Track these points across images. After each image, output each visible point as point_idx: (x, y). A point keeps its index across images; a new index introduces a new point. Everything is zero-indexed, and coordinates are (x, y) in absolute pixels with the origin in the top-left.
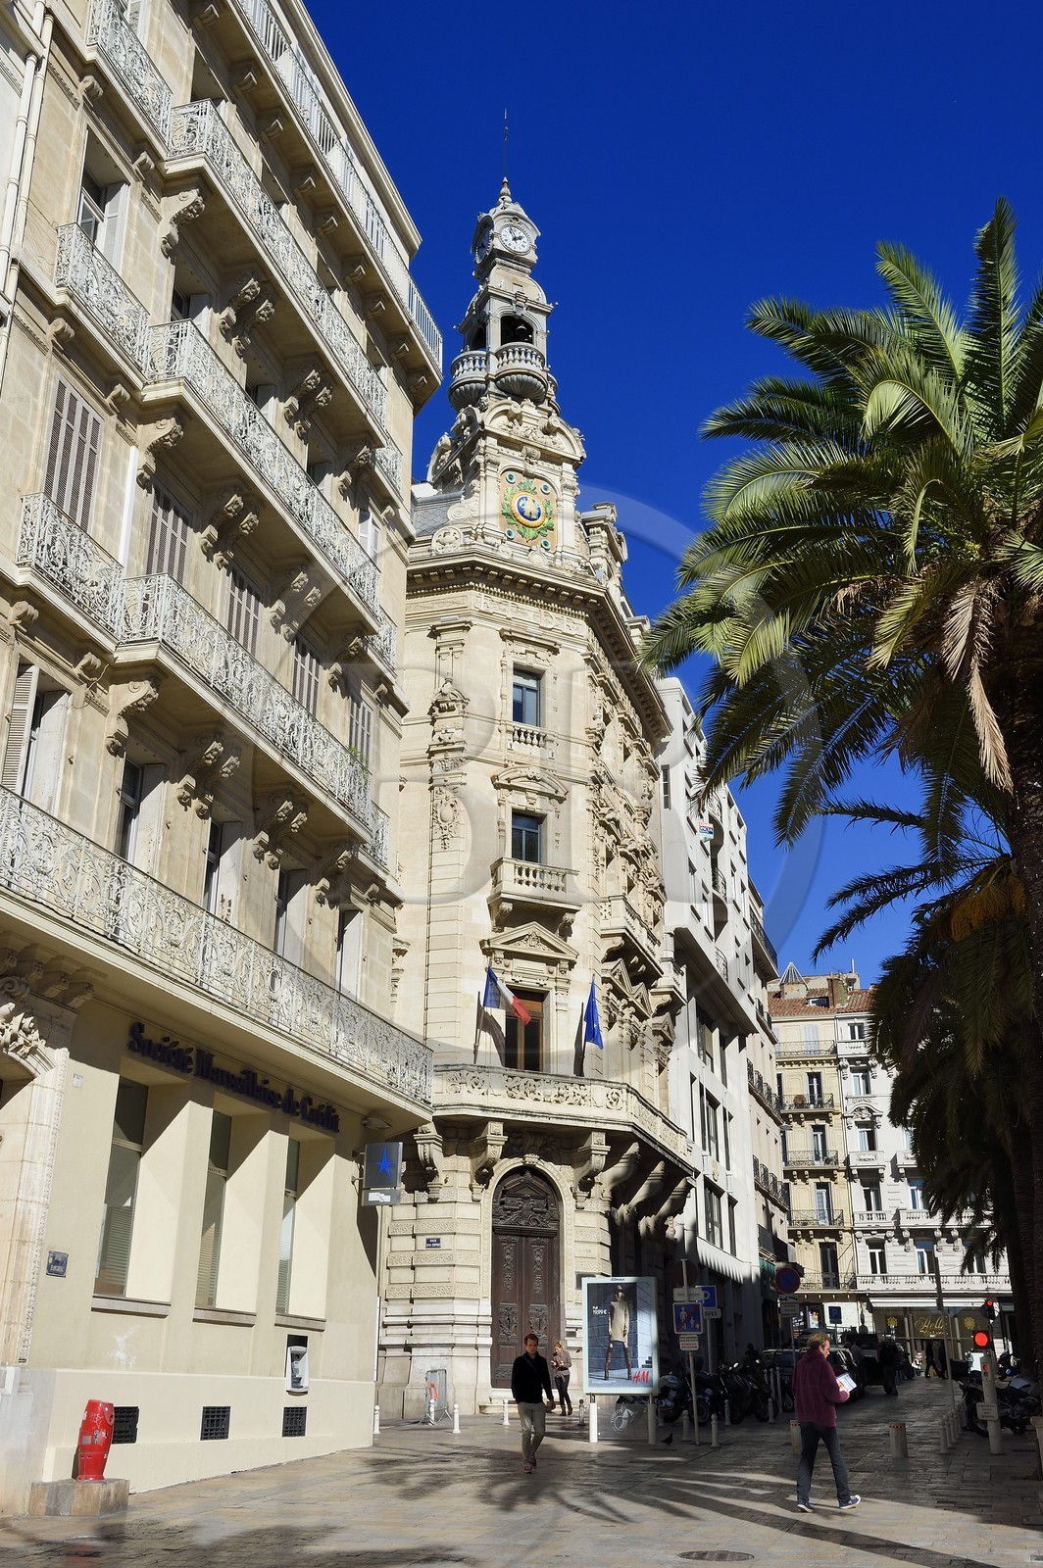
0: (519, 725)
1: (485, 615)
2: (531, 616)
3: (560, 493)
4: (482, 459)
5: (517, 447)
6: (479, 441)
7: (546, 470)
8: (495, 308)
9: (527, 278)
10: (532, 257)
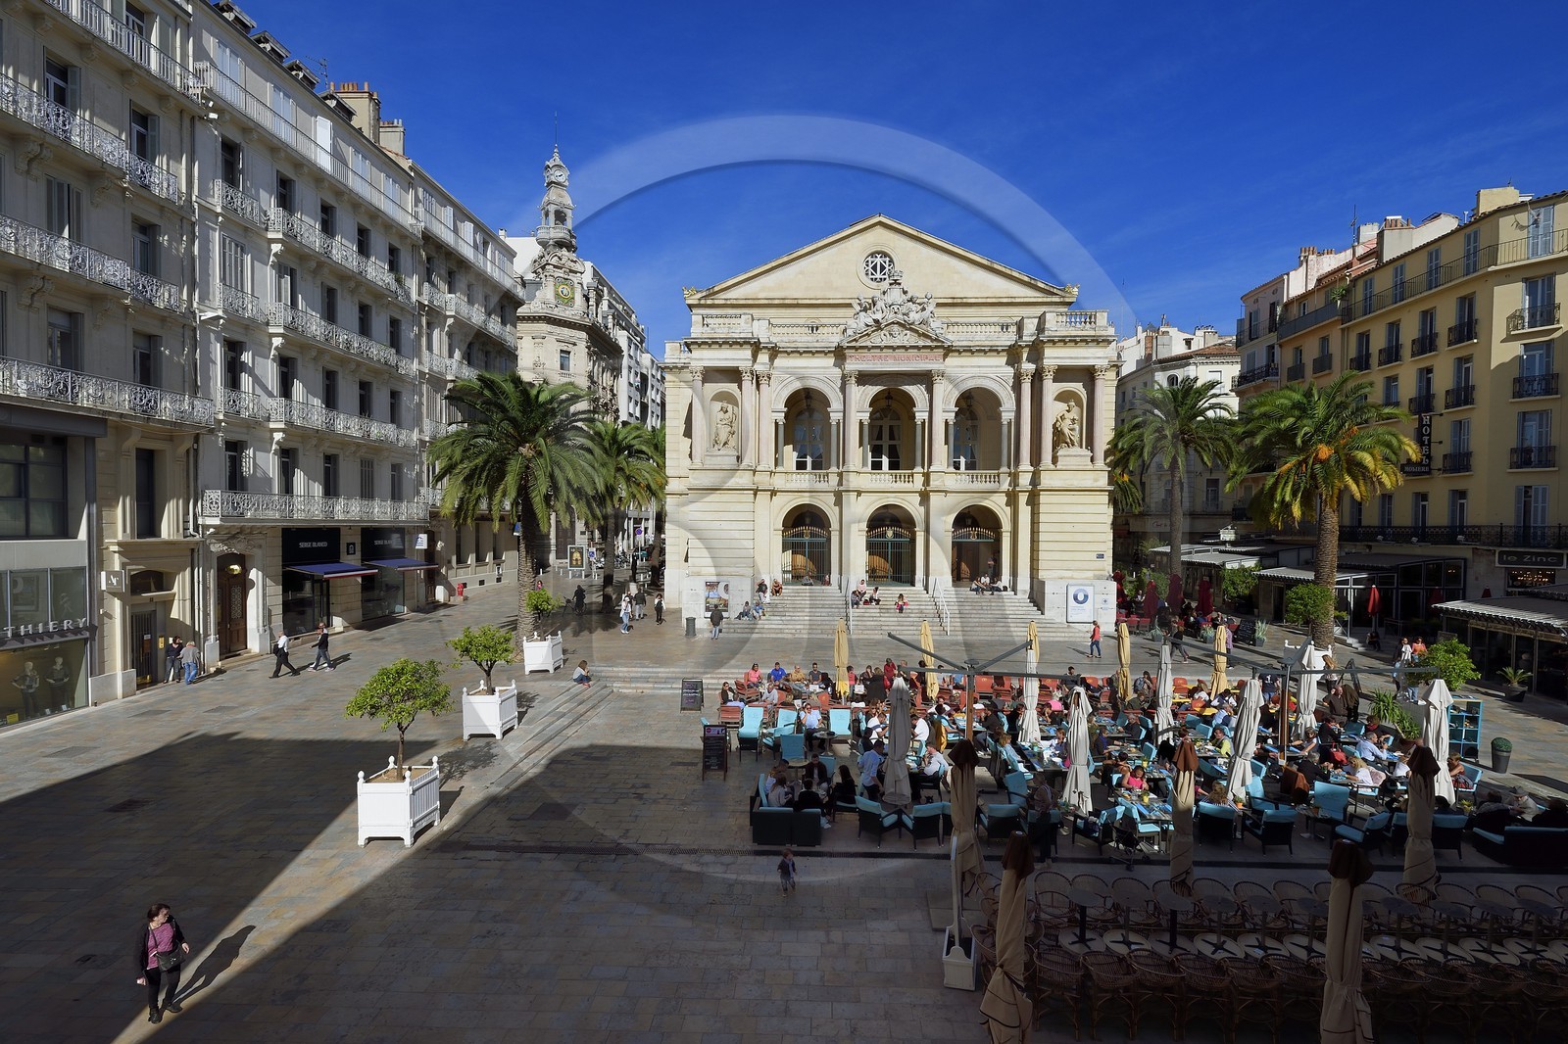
0: (562, 371)
1: (550, 333)
2: (566, 332)
3: (576, 285)
4: (548, 274)
5: (561, 268)
6: (547, 267)
7: (571, 276)
8: (552, 208)
9: (565, 193)
10: (567, 183)
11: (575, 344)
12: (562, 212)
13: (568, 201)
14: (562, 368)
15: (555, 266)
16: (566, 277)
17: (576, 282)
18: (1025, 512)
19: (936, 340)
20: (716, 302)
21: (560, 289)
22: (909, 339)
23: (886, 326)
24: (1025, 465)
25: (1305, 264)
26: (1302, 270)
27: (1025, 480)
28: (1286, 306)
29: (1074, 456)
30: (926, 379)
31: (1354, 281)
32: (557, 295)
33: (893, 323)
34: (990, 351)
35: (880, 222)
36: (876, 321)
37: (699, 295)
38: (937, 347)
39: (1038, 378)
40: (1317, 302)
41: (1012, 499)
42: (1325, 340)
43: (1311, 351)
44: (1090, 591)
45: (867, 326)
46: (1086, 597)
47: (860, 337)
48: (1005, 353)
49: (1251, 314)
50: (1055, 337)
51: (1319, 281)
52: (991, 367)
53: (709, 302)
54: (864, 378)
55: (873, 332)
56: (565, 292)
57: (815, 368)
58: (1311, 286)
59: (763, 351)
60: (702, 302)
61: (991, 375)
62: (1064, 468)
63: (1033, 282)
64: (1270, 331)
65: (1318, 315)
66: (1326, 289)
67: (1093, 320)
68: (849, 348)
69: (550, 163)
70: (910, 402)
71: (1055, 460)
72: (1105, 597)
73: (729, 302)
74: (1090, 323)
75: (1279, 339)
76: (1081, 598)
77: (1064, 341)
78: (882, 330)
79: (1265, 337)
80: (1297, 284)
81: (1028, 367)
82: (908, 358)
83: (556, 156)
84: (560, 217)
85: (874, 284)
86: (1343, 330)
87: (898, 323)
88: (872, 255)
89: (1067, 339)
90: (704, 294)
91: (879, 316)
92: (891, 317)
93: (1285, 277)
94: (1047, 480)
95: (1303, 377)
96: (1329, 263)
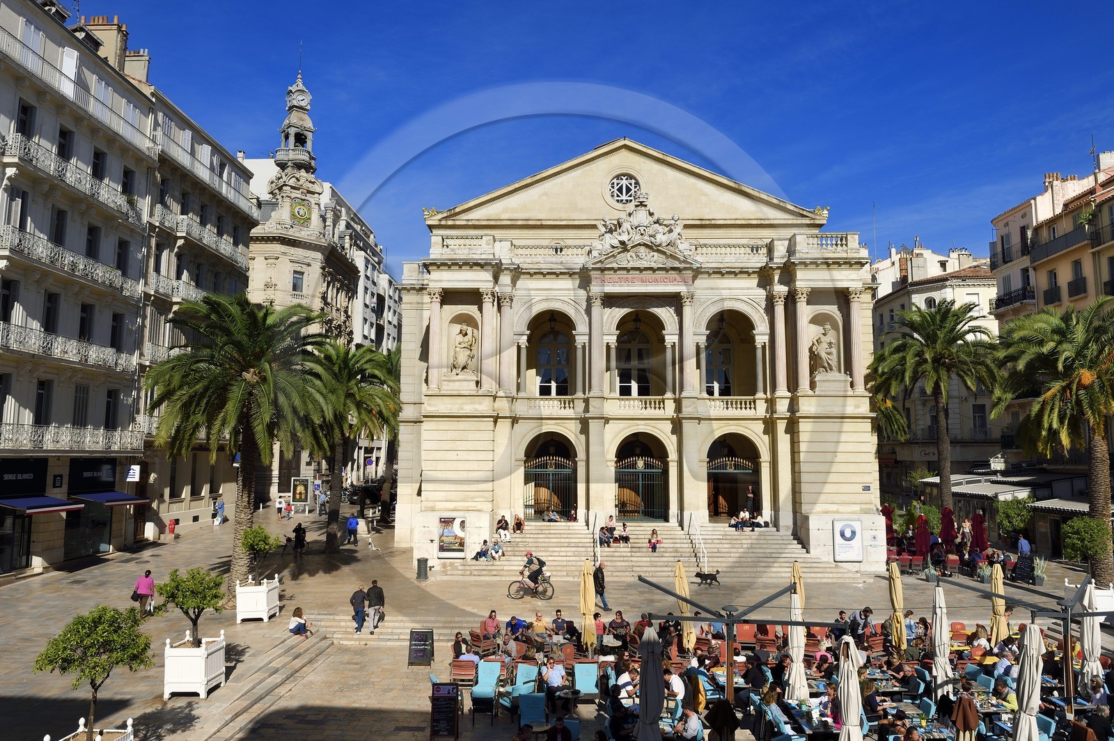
0: (294, 292)
1: (284, 253)
2: (299, 253)
3: (313, 206)
4: (284, 195)
5: (298, 189)
6: (284, 188)
7: (309, 197)
8: (292, 131)
9: (306, 117)
10: (309, 107)
11: (309, 265)
12: (303, 135)
13: (308, 123)
14: (294, 289)
15: (292, 188)
16: (303, 197)
17: (313, 202)
18: (784, 441)
19: (684, 262)
20: (458, 223)
21: (296, 210)
22: (654, 260)
23: (632, 247)
24: (782, 391)
25: (1050, 189)
26: (1048, 195)
27: (782, 407)
28: (1037, 229)
29: (832, 380)
30: (675, 301)
31: (1100, 206)
32: (293, 216)
33: (639, 244)
34: (741, 272)
35: (625, 147)
36: (622, 243)
37: (440, 216)
38: (685, 269)
39: (791, 300)
40: (1065, 227)
41: (770, 426)
42: (1077, 265)
43: (1065, 276)
44: (857, 526)
45: (613, 247)
46: (854, 533)
47: (606, 259)
48: (756, 275)
49: (1002, 237)
50: (807, 259)
51: (1066, 205)
52: (742, 289)
53: (450, 223)
54: (610, 300)
55: (619, 253)
56: (302, 212)
57: (559, 290)
58: (1059, 210)
59: (505, 272)
60: (443, 223)
61: (744, 298)
62: (823, 394)
63: (781, 204)
64: (1023, 254)
65: (1068, 239)
66: (1074, 214)
67: (844, 242)
68: (594, 269)
69: (293, 88)
70: (659, 325)
71: (813, 385)
72: (873, 533)
73: (470, 223)
74: (842, 245)
75: (1032, 261)
76: (848, 534)
77: (815, 263)
78: (628, 251)
79: (1018, 261)
80: (1044, 208)
81: (780, 289)
82: (656, 281)
83: (299, 82)
84: (300, 139)
85: (620, 206)
86: (1094, 254)
87: (645, 245)
88: (618, 177)
89: (819, 262)
90: (445, 215)
91: (625, 238)
92: (637, 239)
93: (1033, 202)
94: (807, 406)
95: (1060, 300)
96: (1074, 188)
